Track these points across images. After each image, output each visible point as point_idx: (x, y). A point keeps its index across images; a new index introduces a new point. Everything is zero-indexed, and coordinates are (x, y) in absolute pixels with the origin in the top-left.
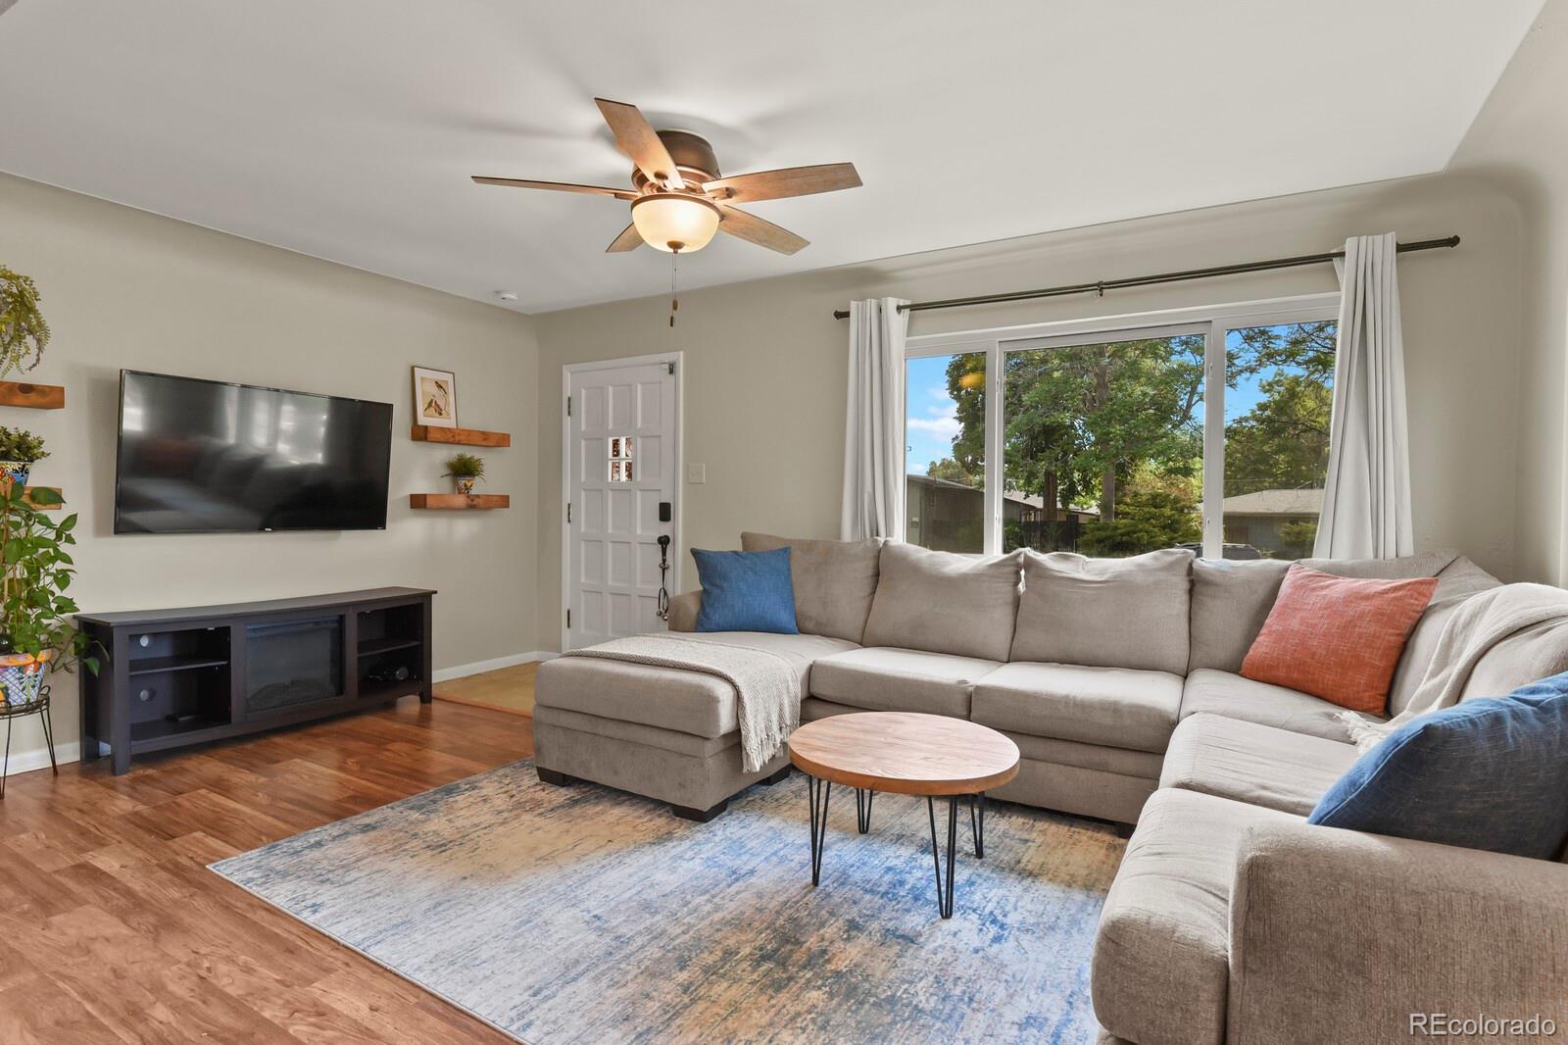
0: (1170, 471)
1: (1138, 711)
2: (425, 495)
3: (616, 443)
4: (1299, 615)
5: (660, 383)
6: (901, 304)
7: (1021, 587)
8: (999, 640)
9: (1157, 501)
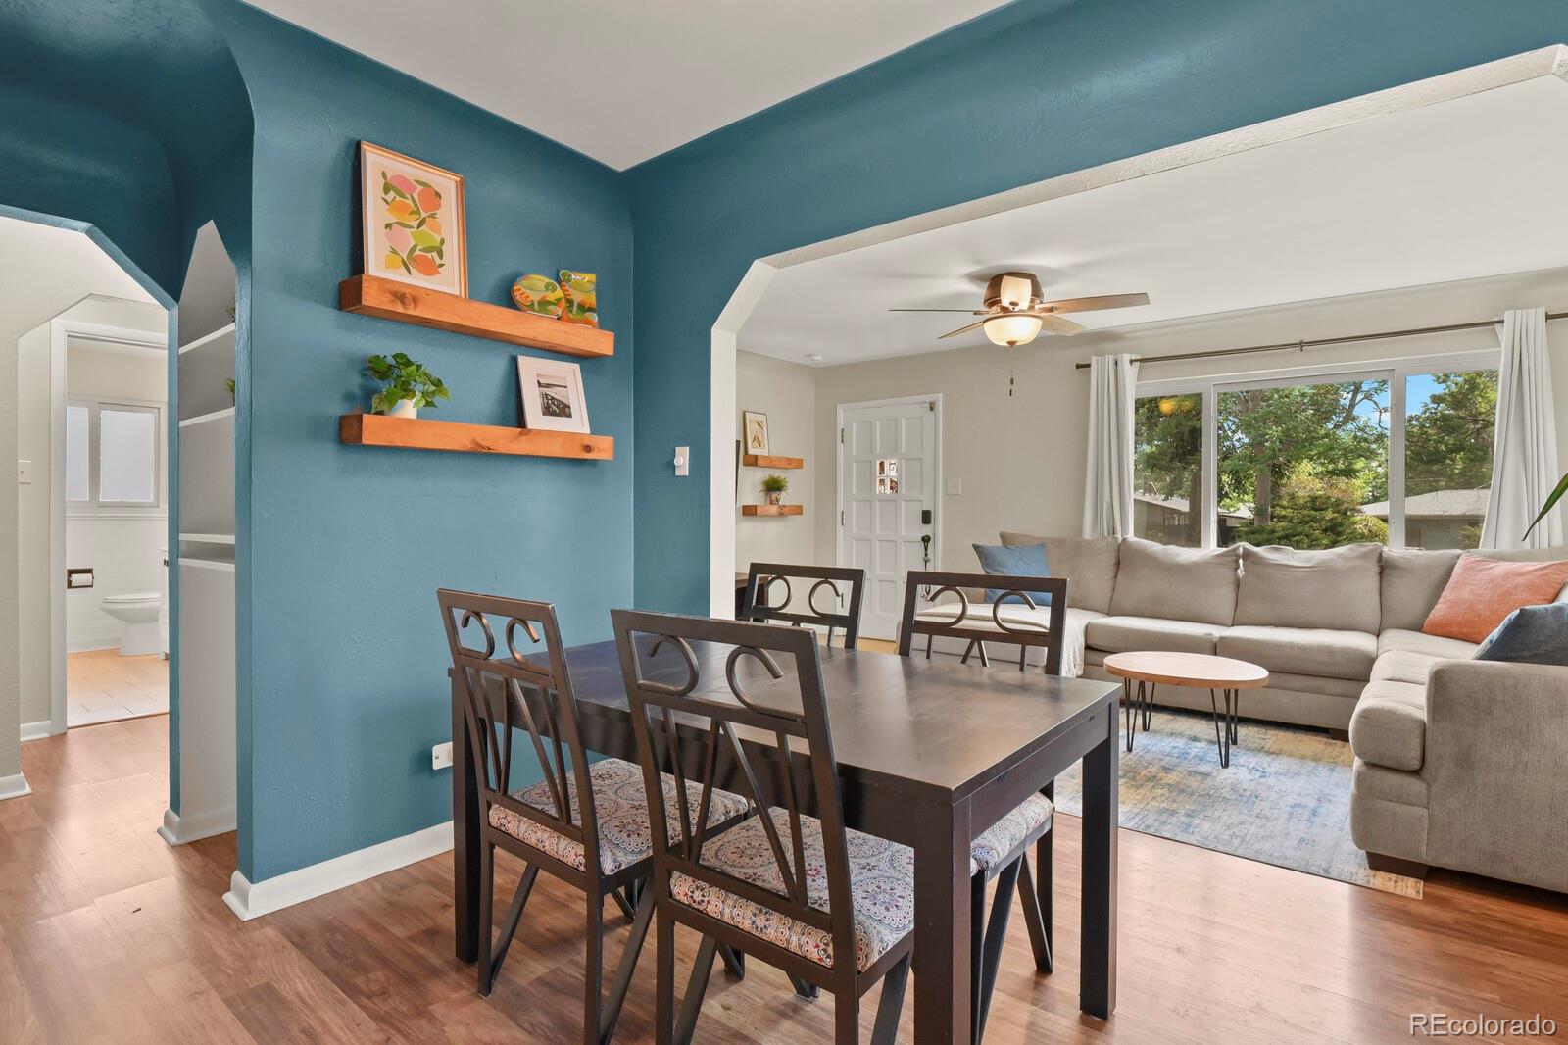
0: (1332, 473)
1: (1346, 652)
2: (755, 506)
3: (882, 464)
4: (1469, 588)
5: (922, 417)
6: (1133, 358)
7: (1240, 572)
8: (1226, 609)
9: (1316, 504)
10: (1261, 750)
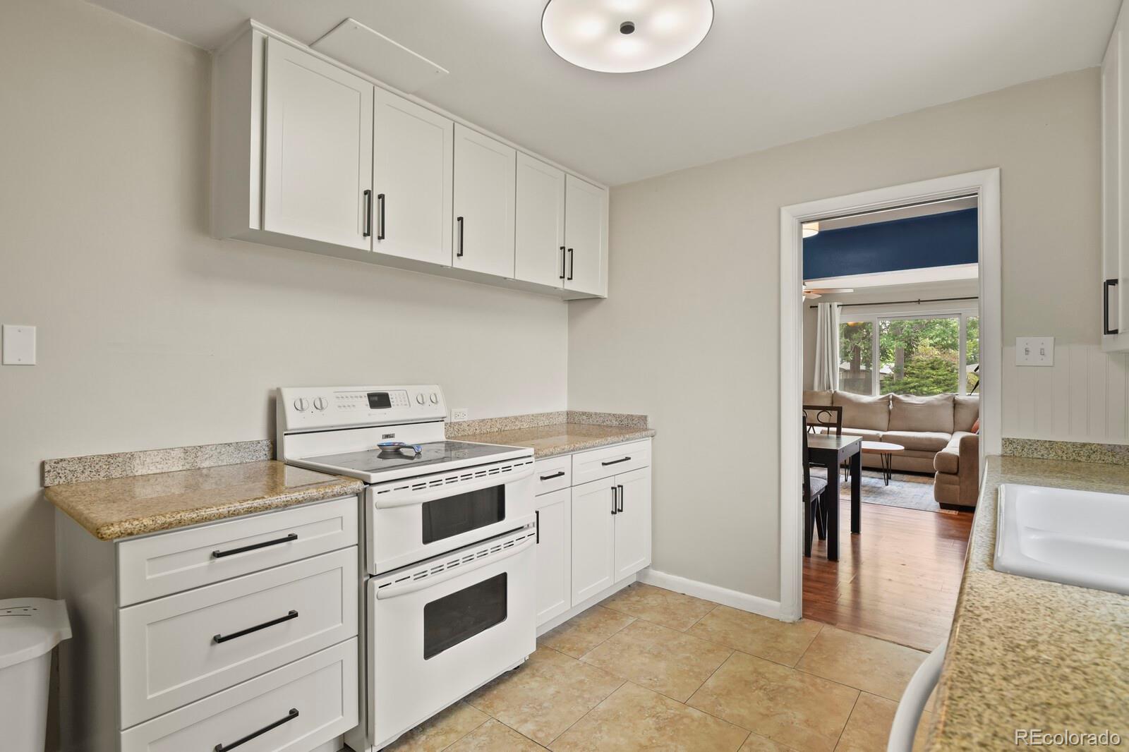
6: (839, 304)
7: (891, 407)
8: (885, 424)
10: (902, 481)
